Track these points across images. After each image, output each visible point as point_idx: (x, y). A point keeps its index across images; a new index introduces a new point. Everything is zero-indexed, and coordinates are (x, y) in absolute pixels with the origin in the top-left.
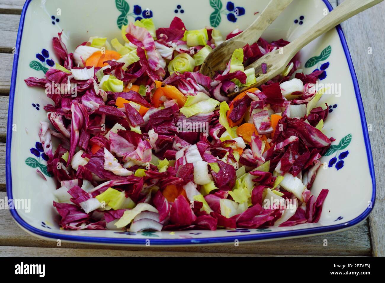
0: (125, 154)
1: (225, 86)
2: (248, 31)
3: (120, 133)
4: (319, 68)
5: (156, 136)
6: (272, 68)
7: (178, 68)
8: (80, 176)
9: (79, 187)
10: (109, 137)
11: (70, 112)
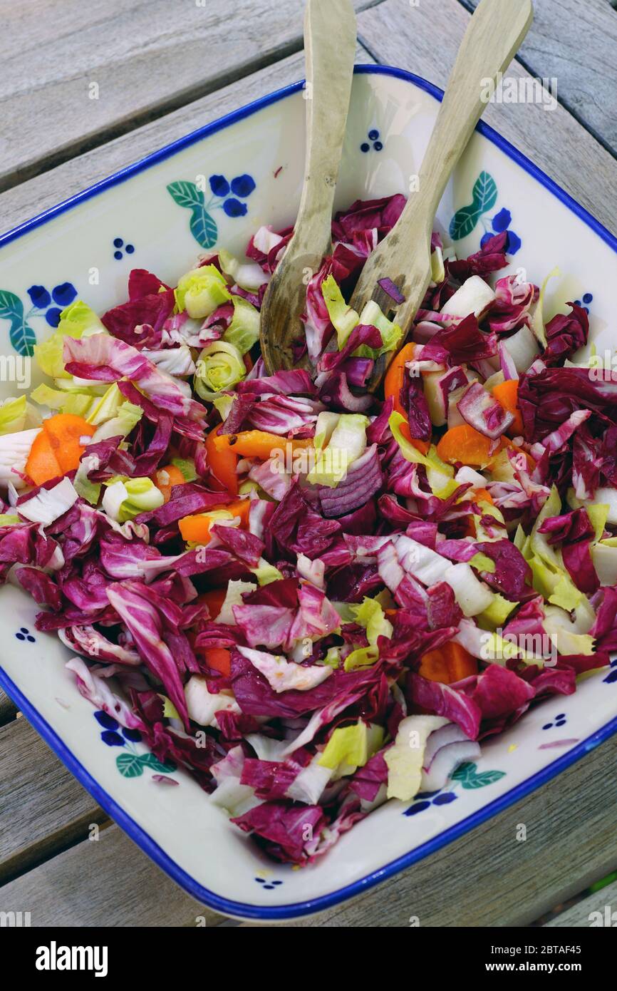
0: (282, 635)
1: (353, 375)
2: (304, 226)
3: (249, 599)
4: (490, 230)
5: (318, 565)
6: (408, 283)
7: (220, 384)
8: (236, 735)
9: (254, 760)
10: (236, 618)
11: (110, 609)
